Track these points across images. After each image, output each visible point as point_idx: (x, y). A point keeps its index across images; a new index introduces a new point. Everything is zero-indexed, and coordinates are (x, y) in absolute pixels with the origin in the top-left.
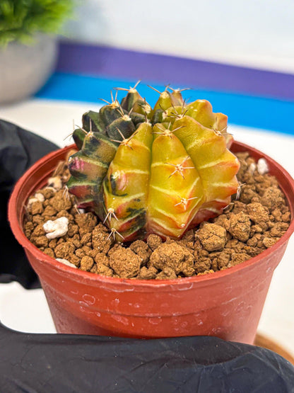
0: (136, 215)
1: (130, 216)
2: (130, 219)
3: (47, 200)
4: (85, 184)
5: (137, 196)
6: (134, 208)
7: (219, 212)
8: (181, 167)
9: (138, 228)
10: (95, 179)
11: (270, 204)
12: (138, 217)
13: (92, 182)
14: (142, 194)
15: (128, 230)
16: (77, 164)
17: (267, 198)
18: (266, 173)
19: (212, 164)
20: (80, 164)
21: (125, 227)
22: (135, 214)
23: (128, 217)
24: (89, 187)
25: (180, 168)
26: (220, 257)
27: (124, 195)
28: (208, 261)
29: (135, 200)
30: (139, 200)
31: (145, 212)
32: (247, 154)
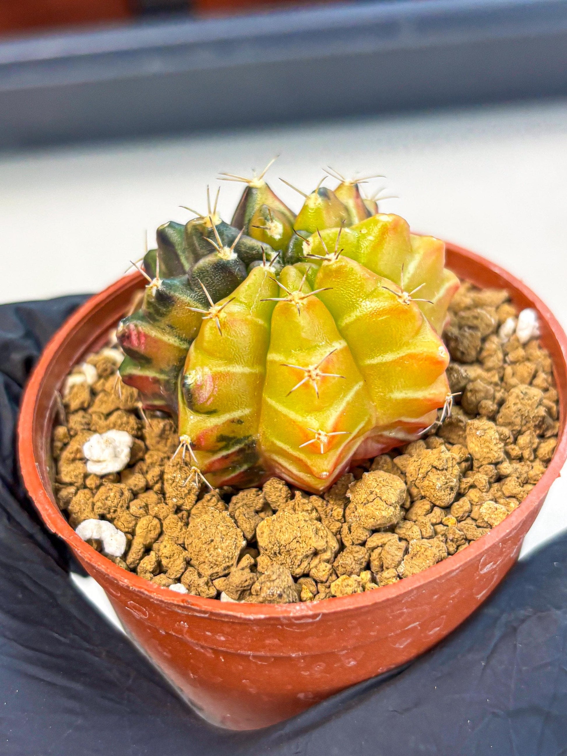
0: (237, 448)
1: (226, 447)
2: (224, 453)
3: (102, 381)
4: (150, 374)
5: (237, 414)
6: (232, 435)
7: (411, 437)
8: (318, 371)
9: (245, 467)
10: (167, 369)
11: (518, 420)
12: (241, 451)
13: (162, 371)
14: (247, 411)
15: (225, 470)
16: (134, 338)
17: (514, 408)
18: (533, 338)
19: (389, 357)
20: (139, 338)
21: (217, 466)
22: (233, 445)
23: (221, 449)
24: (156, 381)
25: (313, 373)
26: (386, 547)
27: (211, 413)
28: (361, 553)
29: (233, 421)
30: (240, 421)
31: (253, 442)
32: (504, 294)
